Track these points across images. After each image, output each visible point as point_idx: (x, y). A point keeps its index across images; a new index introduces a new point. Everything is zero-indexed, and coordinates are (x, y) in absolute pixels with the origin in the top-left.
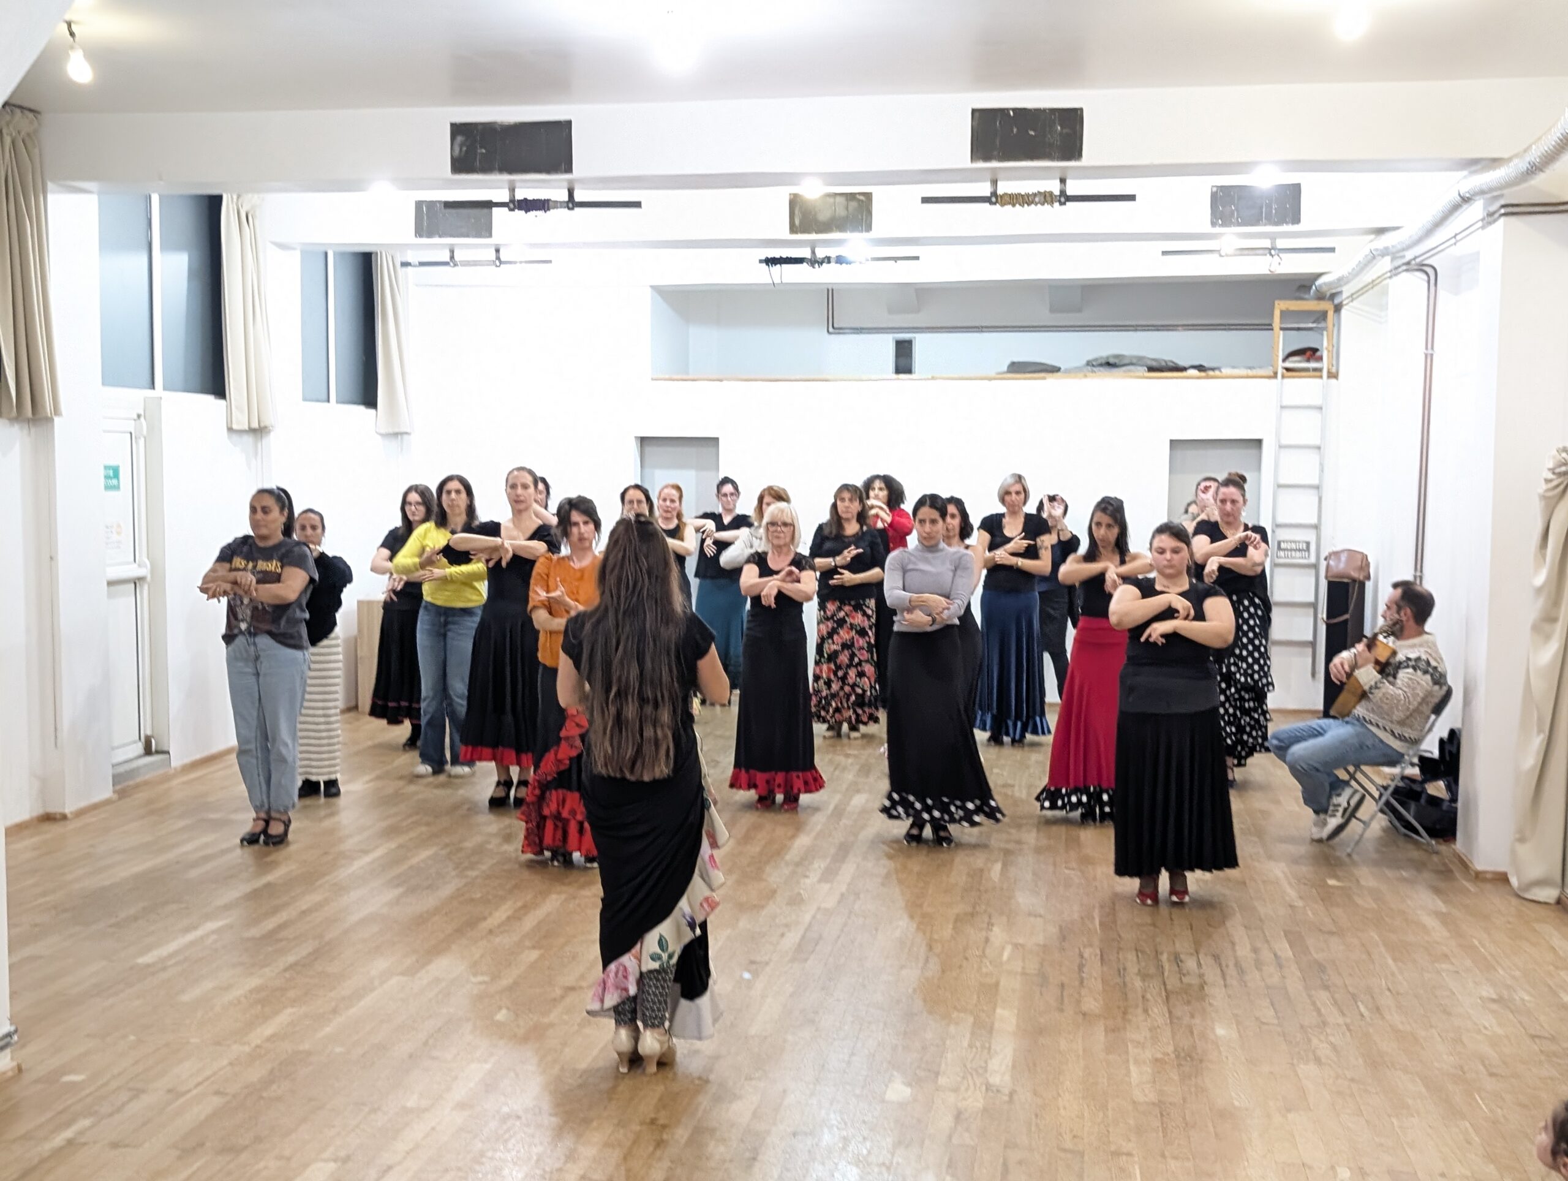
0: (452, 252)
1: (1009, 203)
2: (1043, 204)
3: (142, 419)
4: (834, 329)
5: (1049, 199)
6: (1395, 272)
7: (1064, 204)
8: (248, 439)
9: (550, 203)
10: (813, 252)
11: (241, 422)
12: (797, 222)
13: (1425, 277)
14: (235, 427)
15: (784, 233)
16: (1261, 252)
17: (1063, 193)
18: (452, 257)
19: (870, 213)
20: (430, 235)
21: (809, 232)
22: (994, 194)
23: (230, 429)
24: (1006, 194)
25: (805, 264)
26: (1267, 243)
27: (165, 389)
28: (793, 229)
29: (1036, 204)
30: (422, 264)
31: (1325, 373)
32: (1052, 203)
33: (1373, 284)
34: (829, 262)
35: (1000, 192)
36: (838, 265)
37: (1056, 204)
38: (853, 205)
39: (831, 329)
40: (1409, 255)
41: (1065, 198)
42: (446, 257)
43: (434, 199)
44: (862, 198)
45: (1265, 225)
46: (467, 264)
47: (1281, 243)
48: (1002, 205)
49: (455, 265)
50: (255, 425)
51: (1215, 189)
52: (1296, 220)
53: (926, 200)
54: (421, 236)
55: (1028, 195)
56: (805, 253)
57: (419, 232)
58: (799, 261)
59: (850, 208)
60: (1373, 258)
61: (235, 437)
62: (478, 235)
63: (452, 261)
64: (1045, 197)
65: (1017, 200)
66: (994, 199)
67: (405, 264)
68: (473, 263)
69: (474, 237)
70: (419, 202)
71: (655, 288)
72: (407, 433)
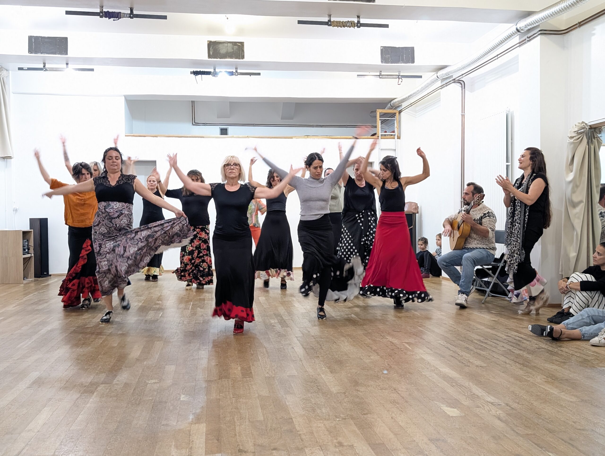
0: (44, 64)
1: (336, 26)
2: (350, 27)
4: (196, 124)
5: (353, 24)
7: (360, 27)
9: (121, 14)
10: (215, 70)
12: (211, 53)
13: (461, 86)
16: (395, 77)
17: (359, 22)
18: (44, 66)
19: (243, 51)
20: (36, 52)
21: (217, 58)
22: (330, 21)
24: (334, 21)
25: (210, 75)
26: (397, 73)
28: (209, 56)
29: (347, 27)
30: (29, 69)
31: (396, 137)
32: (354, 26)
35: (332, 20)
37: (356, 28)
38: (236, 47)
39: (194, 123)
40: (455, 76)
41: (359, 25)
42: (41, 66)
43: (38, 35)
44: (239, 44)
45: (401, 63)
46: (52, 70)
47: (403, 73)
48: (333, 26)
49: (46, 70)
52: (412, 60)
54: (31, 53)
55: (344, 22)
56: (211, 69)
57: (30, 51)
58: (208, 73)
59: (235, 49)
62: (61, 53)
63: (44, 69)
64: (352, 23)
65: (340, 24)
66: (330, 23)
67: (20, 69)
68: (55, 69)
69: (59, 54)
70: (31, 36)
71: (126, 97)
72: (10, 157)
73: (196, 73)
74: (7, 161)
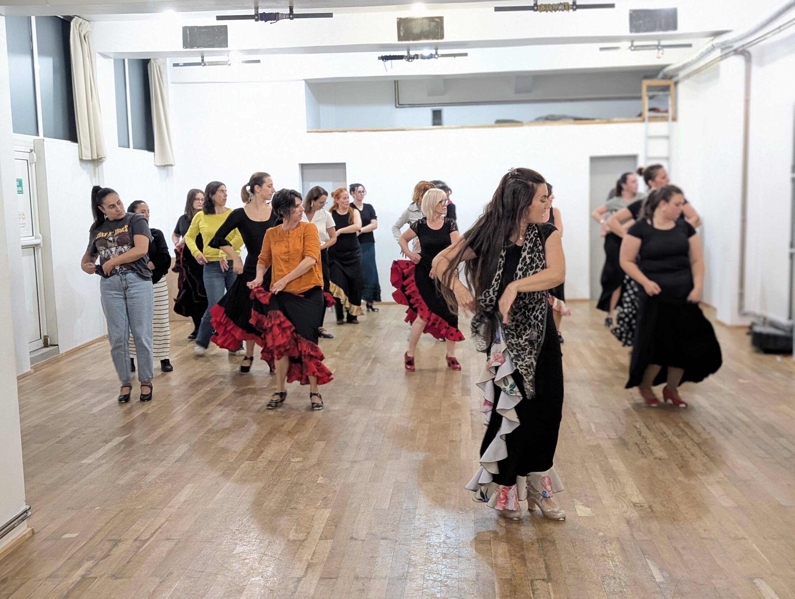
0: (203, 57)
1: (545, 10)
2: (563, 10)
3: (33, 152)
4: (399, 105)
5: (567, 7)
6: (724, 57)
7: (575, 10)
8: (90, 166)
9: (280, 15)
10: (408, 53)
11: (87, 155)
12: (402, 34)
14: (84, 158)
15: (394, 39)
16: (652, 48)
17: (574, 3)
18: (203, 60)
19: (442, 28)
20: (191, 47)
21: (409, 40)
22: (536, 4)
23: (81, 160)
24: (542, 5)
25: (404, 60)
26: (656, 43)
27: (44, 136)
28: (400, 38)
29: (560, 10)
30: (185, 65)
31: (670, 119)
32: (568, 10)
33: (706, 66)
34: (417, 58)
35: (539, 4)
36: (423, 60)
37: (571, 10)
38: (433, 24)
40: (736, 46)
41: (576, 7)
42: (199, 60)
43: (193, 26)
44: (437, 20)
45: (657, 31)
46: (212, 64)
47: (663, 43)
48: (541, 11)
49: (205, 65)
50: (95, 157)
51: (631, 12)
52: (675, 27)
53: (497, 9)
54: (186, 48)
55: (555, 5)
56: (404, 53)
57: (185, 45)
58: (401, 57)
59: (431, 26)
61: (84, 165)
62: (220, 46)
63: (202, 63)
64: (565, 6)
65: (549, 8)
66: (536, 8)
67: (176, 65)
68: (214, 63)
69: (217, 47)
70: (185, 27)
71: (307, 81)
72: (171, 165)
73: (385, 58)
74: (168, 169)
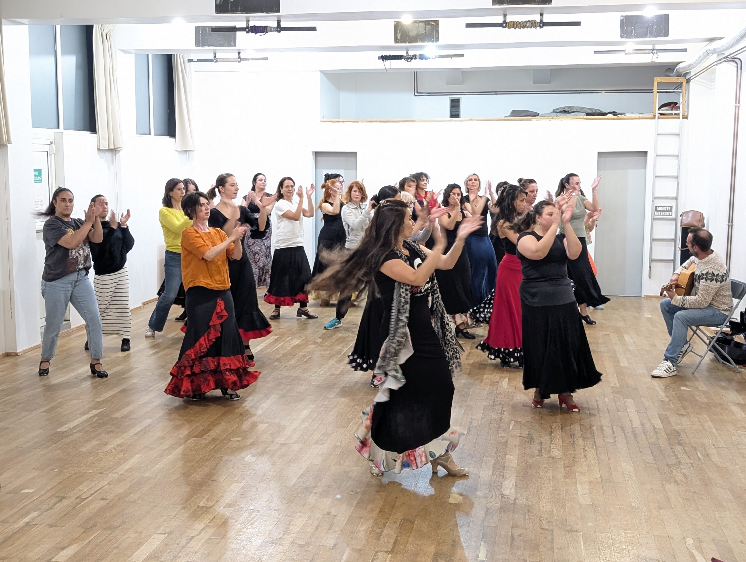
0: (215, 54)
1: (513, 27)
2: (531, 28)
3: (53, 144)
4: (418, 93)
5: (534, 24)
6: (719, 62)
7: (542, 27)
8: (109, 155)
9: (268, 28)
10: (407, 53)
11: (105, 146)
12: (399, 37)
13: (736, 65)
14: (101, 148)
15: (392, 42)
16: (647, 51)
17: (541, 21)
18: (215, 57)
19: (437, 31)
20: (203, 45)
21: (405, 43)
22: (505, 22)
23: (99, 150)
24: (511, 22)
25: (403, 60)
26: (651, 47)
27: (65, 129)
28: (396, 41)
29: (528, 27)
30: (199, 61)
31: (681, 116)
32: (535, 27)
34: (416, 58)
35: (508, 21)
36: (421, 60)
37: (538, 28)
38: (429, 27)
39: (416, 94)
41: (543, 24)
42: (211, 57)
43: (204, 26)
44: (433, 23)
45: (650, 37)
46: (223, 60)
47: (658, 47)
48: (509, 28)
49: (217, 61)
50: (112, 147)
51: (622, 18)
52: (666, 34)
53: (468, 25)
54: (199, 46)
55: (523, 22)
56: (403, 53)
57: (197, 44)
58: (400, 57)
59: (427, 29)
60: (707, 54)
61: (102, 154)
62: (229, 45)
63: (214, 59)
64: (532, 24)
65: (517, 25)
66: (504, 25)
67: (190, 61)
68: (225, 60)
69: (226, 46)
70: (198, 27)
71: (322, 72)
72: (191, 151)
73: (384, 58)
74: (189, 154)
